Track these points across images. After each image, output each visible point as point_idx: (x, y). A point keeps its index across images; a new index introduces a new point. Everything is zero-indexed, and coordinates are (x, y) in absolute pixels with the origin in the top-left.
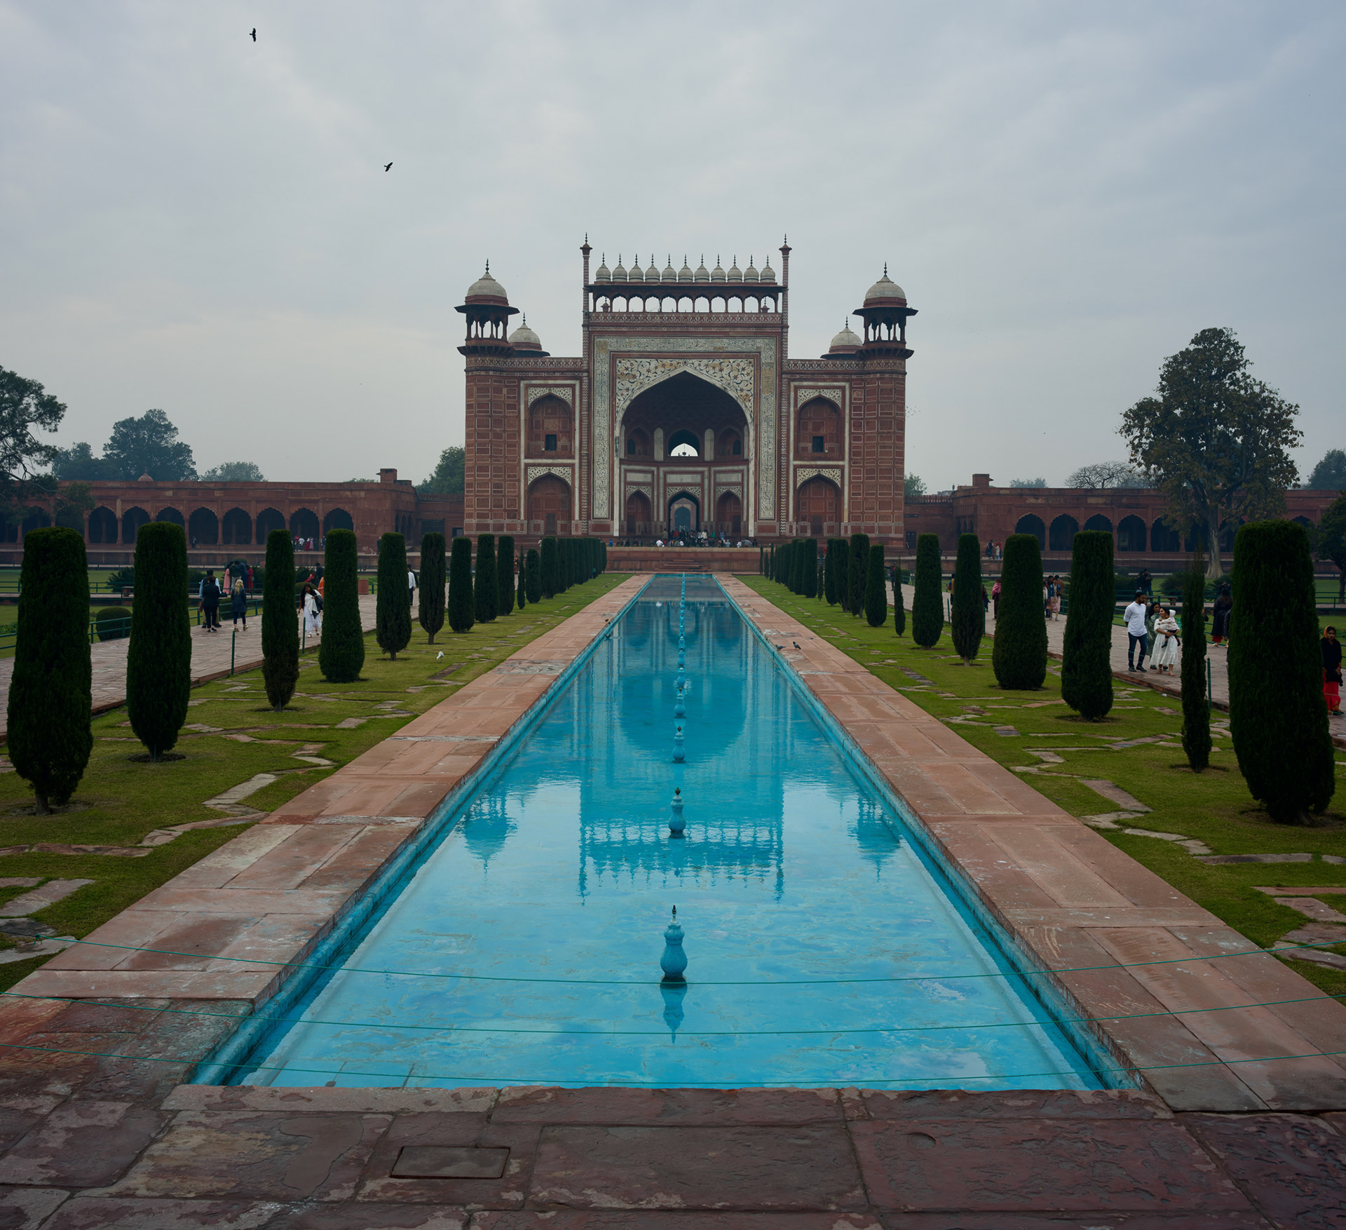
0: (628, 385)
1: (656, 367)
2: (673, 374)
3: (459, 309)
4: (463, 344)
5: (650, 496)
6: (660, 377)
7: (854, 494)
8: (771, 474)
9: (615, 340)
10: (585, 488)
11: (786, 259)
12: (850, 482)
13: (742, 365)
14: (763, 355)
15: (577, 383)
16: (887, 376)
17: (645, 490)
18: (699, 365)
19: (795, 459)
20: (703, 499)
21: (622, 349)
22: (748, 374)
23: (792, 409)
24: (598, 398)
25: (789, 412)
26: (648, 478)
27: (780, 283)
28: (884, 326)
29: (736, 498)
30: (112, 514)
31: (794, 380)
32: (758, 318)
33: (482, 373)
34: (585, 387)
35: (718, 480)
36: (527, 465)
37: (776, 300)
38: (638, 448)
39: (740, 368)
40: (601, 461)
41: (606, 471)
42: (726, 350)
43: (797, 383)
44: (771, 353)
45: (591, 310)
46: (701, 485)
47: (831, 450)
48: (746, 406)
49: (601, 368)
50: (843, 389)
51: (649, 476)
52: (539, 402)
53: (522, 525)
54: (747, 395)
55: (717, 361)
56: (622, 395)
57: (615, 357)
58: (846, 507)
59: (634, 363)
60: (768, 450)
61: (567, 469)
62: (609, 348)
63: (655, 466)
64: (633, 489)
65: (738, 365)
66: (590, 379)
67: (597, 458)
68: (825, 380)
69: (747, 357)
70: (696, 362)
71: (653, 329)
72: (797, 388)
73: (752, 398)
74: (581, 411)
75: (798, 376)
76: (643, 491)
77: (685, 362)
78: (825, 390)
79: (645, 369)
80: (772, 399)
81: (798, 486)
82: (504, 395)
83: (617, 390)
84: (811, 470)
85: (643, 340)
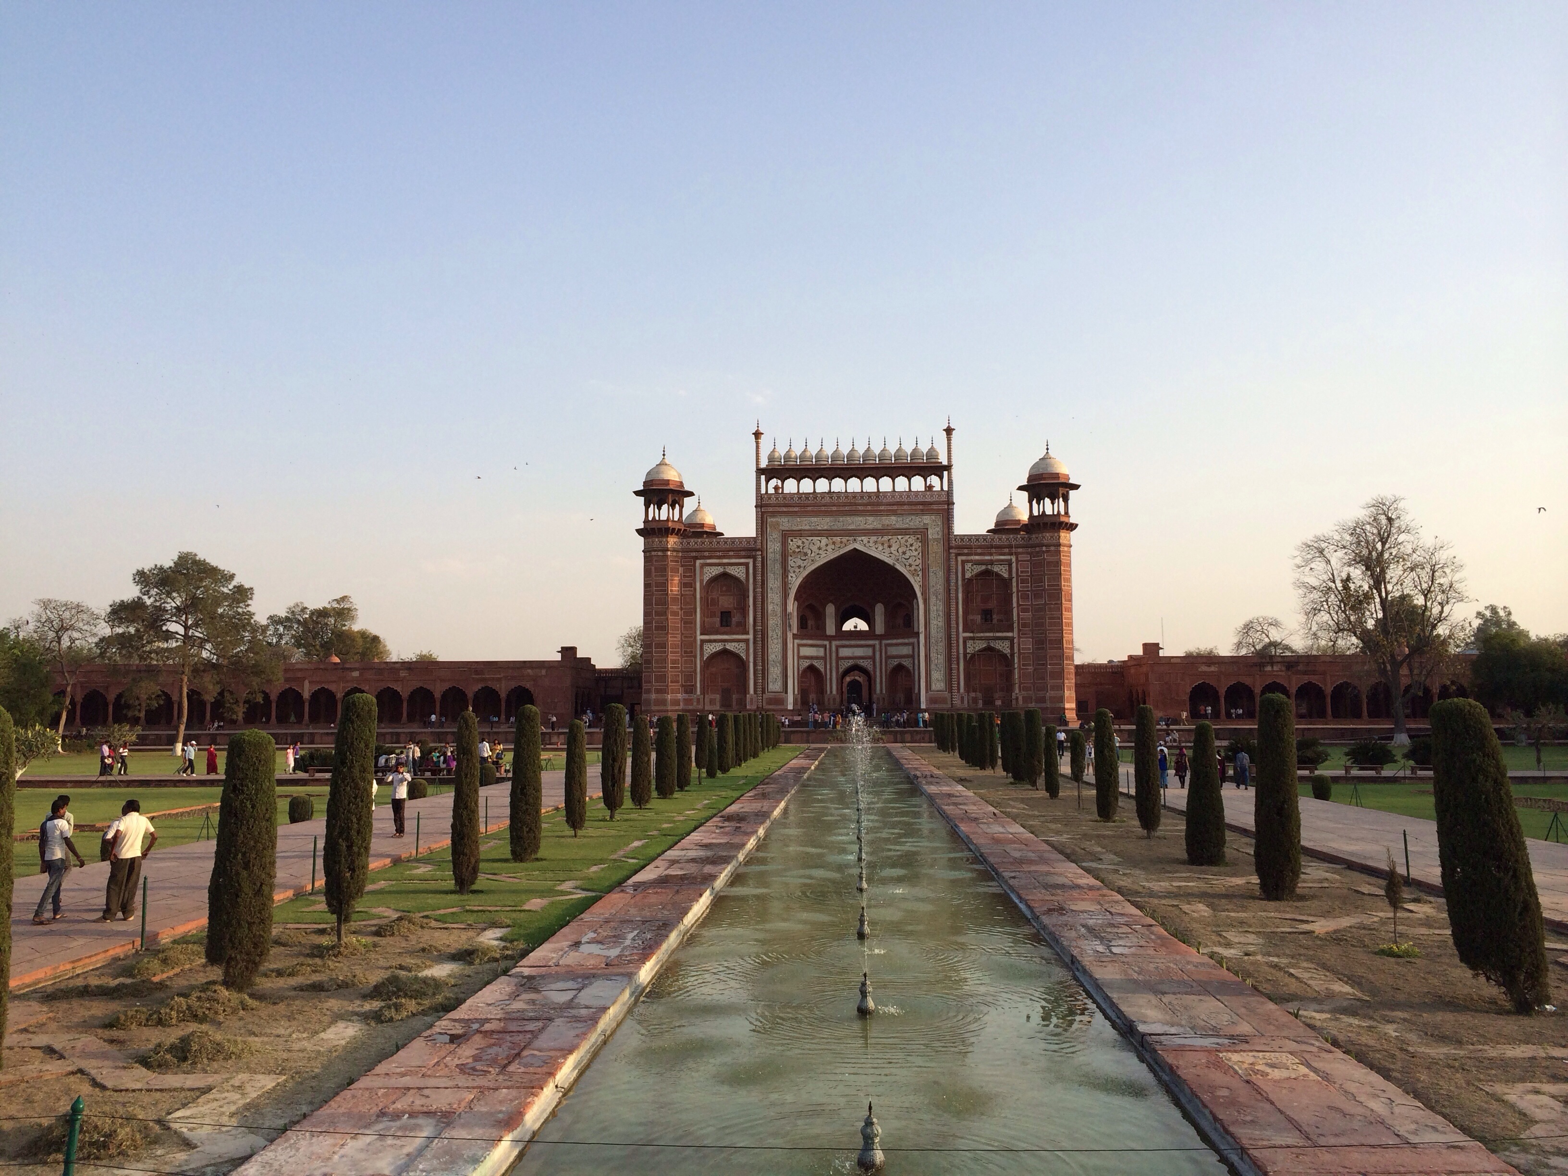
0: (800, 562)
1: (827, 545)
2: (842, 551)
3: (637, 493)
4: (642, 526)
5: (822, 670)
6: (832, 556)
7: (1024, 665)
8: (941, 646)
9: (786, 520)
10: (759, 662)
11: (949, 440)
12: (1020, 653)
13: (910, 541)
14: (930, 531)
15: (751, 561)
16: (1052, 548)
17: (818, 664)
18: (869, 542)
19: (964, 631)
20: (875, 673)
21: (794, 528)
22: (916, 550)
23: (960, 583)
24: (770, 576)
25: (957, 586)
26: (820, 652)
27: (945, 463)
28: (1047, 501)
29: (908, 671)
30: (299, 696)
31: (960, 554)
32: (924, 496)
33: (660, 553)
34: (759, 565)
35: (889, 654)
36: (703, 641)
37: (941, 478)
38: (810, 623)
39: (908, 544)
40: (775, 636)
41: (780, 646)
42: (895, 527)
43: (964, 558)
44: (938, 529)
45: (763, 491)
46: (873, 658)
47: (1000, 621)
48: (915, 581)
49: (774, 547)
50: (1009, 562)
51: (822, 650)
52: (714, 580)
53: (698, 700)
54: (915, 570)
55: (886, 538)
56: (794, 572)
57: (786, 536)
58: (1017, 677)
60: (937, 623)
61: (741, 644)
62: (781, 528)
63: (827, 640)
64: (806, 664)
65: (907, 541)
66: (763, 558)
67: (770, 634)
68: (991, 554)
69: (914, 534)
70: (865, 539)
71: (823, 508)
72: (963, 562)
73: (920, 573)
74: (754, 589)
75: (966, 551)
76: (816, 664)
77: (855, 540)
78: (992, 564)
79: (816, 547)
80: (941, 574)
81: (968, 658)
82: (681, 574)
83: (790, 568)
84: (980, 641)
85: (814, 519)
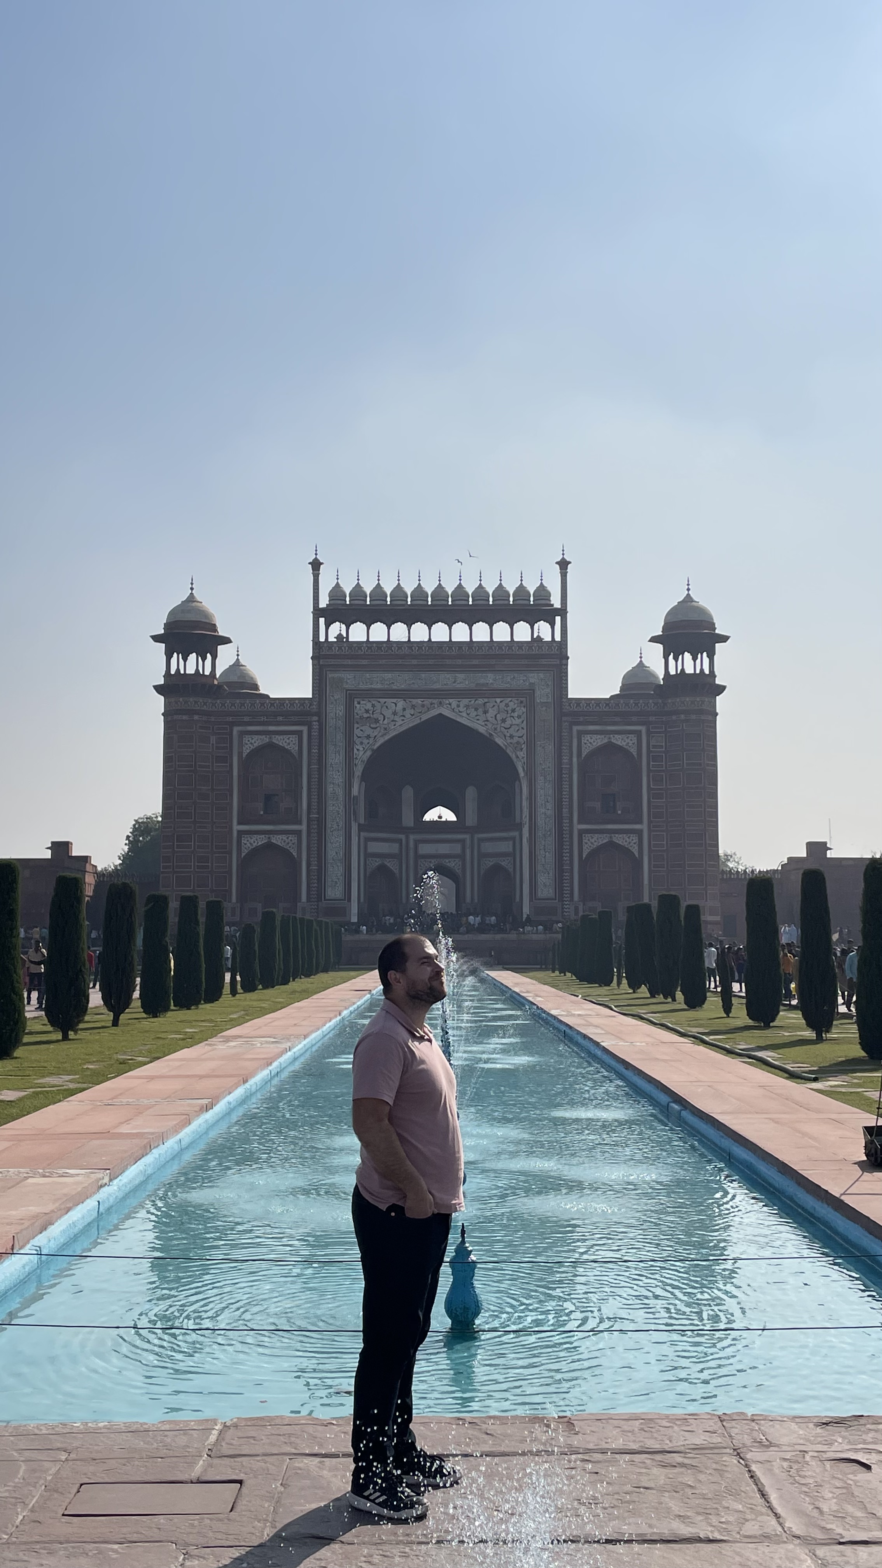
0: (368, 731)
1: (404, 709)
2: (425, 717)
3: (156, 638)
5: (397, 872)
6: (411, 723)
7: (655, 866)
8: (551, 841)
9: (352, 676)
10: (314, 861)
11: (564, 575)
12: (650, 852)
13: (512, 705)
14: (537, 693)
15: (305, 729)
16: (693, 717)
17: (392, 865)
18: (458, 706)
19: (579, 822)
20: (464, 874)
21: (362, 686)
22: (519, 717)
23: (575, 760)
24: (330, 748)
25: (571, 763)
26: (394, 849)
27: (557, 604)
28: (687, 655)
29: (506, 874)
31: (577, 724)
32: (530, 648)
33: (185, 717)
34: (315, 734)
35: (482, 851)
36: (240, 833)
37: (552, 625)
38: (381, 811)
39: (509, 709)
40: (335, 826)
41: (341, 839)
42: (492, 687)
43: (580, 728)
44: (548, 690)
45: (322, 639)
46: (462, 857)
47: (625, 810)
48: (517, 757)
49: (335, 710)
50: (638, 734)
51: (397, 845)
52: (257, 752)
53: (234, 909)
54: (518, 743)
55: (480, 701)
56: (362, 743)
57: (351, 697)
58: (646, 882)
59: (376, 704)
60: (546, 811)
61: (291, 837)
62: (345, 686)
63: (402, 833)
64: (376, 863)
65: (507, 705)
66: (320, 725)
67: (329, 823)
68: (615, 723)
69: (518, 696)
70: (454, 702)
71: (400, 662)
72: (580, 734)
73: (524, 747)
74: (309, 765)
75: (582, 719)
76: (388, 865)
77: (440, 703)
78: (616, 736)
79: (390, 711)
80: (550, 748)
81: (584, 856)
82: (213, 744)
83: (355, 738)
84: (600, 836)
85: (388, 676)
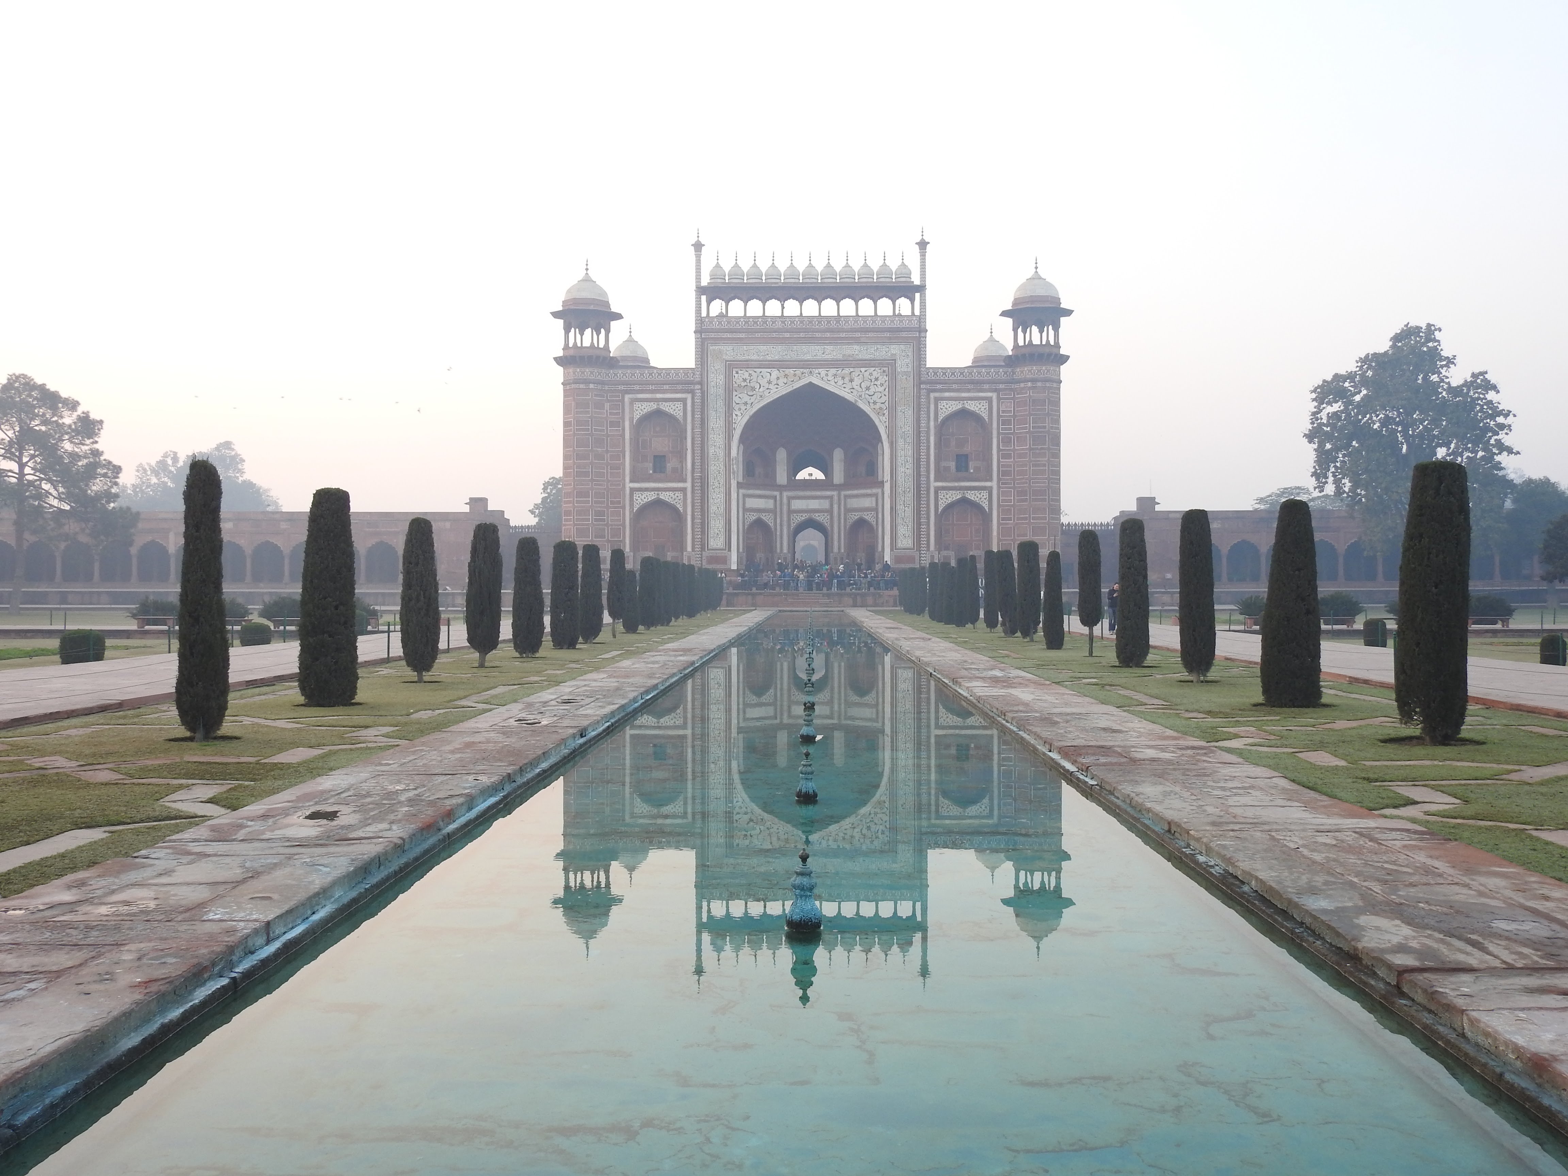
0: (746, 398)
1: (778, 378)
2: (796, 386)
3: (556, 315)
4: (560, 353)
5: (772, 525)
6: (784, 390)
7: (1003, 519)
8: (909, 497)
9: (731, 348)
10: (698, 514)
11: (923, 255)
12: (999, 506)
13: (875, 374)
14: (899, 363)
15: (689, 396)
16: (1039, 384)
17: (767, 518)
18: (827, 375)
19: (936, 480)
20: (832, 528)
21: (740, 358)
22: (882, 385)
23: (932, 423)
24: (712, 414)
25: (928, 427)
26: (770, 504)
27: (917, 281)
28: (1035, 329)
29: (870, 526)
30: (164, 550)
31: (934, 391)
32: (892, 321)
33: (582, 386)
34: (698, 401)
35: (849, 506)
36: (632, 490)
37: (912, 301)
38: (759, 470)
39: (873, 378)
40: (717, 484)
41: (722, 495)
42: (858, 358)
43: (937, 395)
44: (908, 361)
45: (704, 314)
46: (830, 511)
47: (977, 469)
48: (880, 422)
49: (716, 379)
50: (989, 400)
51: (772, 501)
52: (647, 418)
54: (881, 408)
55: (847, 371)
56: (740, 409)
57: (731, 367)
58: (995, 533)
59: (753, 373)
60: (905, 471)
61: (677, 494)
62: (724, 357)
63: (777, 491)
64: (753, 517)
65: (871, 374)
66: (703, 393)
67: (711, 481)
68: (969, 391)
69: (880, 366)
70: (823, 372)
71: (774, 335)
72: (937, 400)
73: (886, 412)
74: (693, 429)
75: (939, 387)
76: (764, 518)
77: (811, 372)
78: (969, 402)
79: (766, 380)
80: (910, 412)
81: (940, 510)
82: (607, 411)
83: (734, 404)
84: (954, 492)
85: (763, 348)
